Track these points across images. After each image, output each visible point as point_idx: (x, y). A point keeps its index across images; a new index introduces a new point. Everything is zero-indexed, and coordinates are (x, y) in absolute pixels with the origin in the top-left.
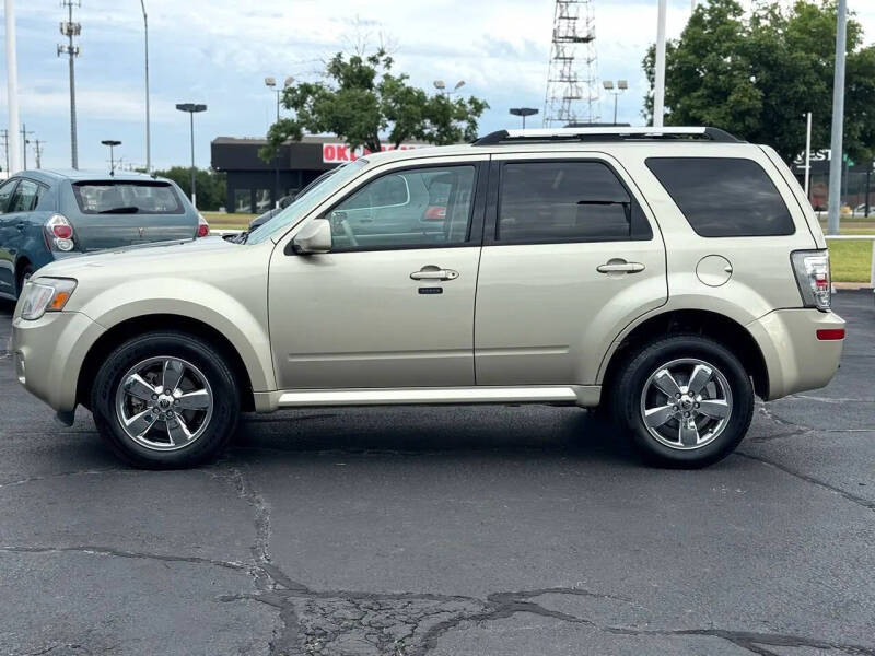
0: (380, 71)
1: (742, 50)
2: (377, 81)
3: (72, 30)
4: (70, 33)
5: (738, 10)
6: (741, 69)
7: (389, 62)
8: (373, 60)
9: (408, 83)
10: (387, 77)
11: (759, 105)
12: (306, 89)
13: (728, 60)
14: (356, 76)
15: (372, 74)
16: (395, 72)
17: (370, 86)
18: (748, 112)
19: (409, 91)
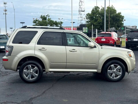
0: (48, 17)
1: (99, 14)
2: (47, 19)
3: (6, 11)
4: (5, 11)
5: (99, 8)
6: (99, 17)
7: (49, 16)
8: (47, 16)
9: (51, 19)
10: (49, 18)
11: (102, 22)
12: (37, 20)
13: (97, 15)
14: (44, 18)
15: (46, 18)
16: (50, 18)
17: (46, 20)
18: (100, 23)
19: (51, 20)
